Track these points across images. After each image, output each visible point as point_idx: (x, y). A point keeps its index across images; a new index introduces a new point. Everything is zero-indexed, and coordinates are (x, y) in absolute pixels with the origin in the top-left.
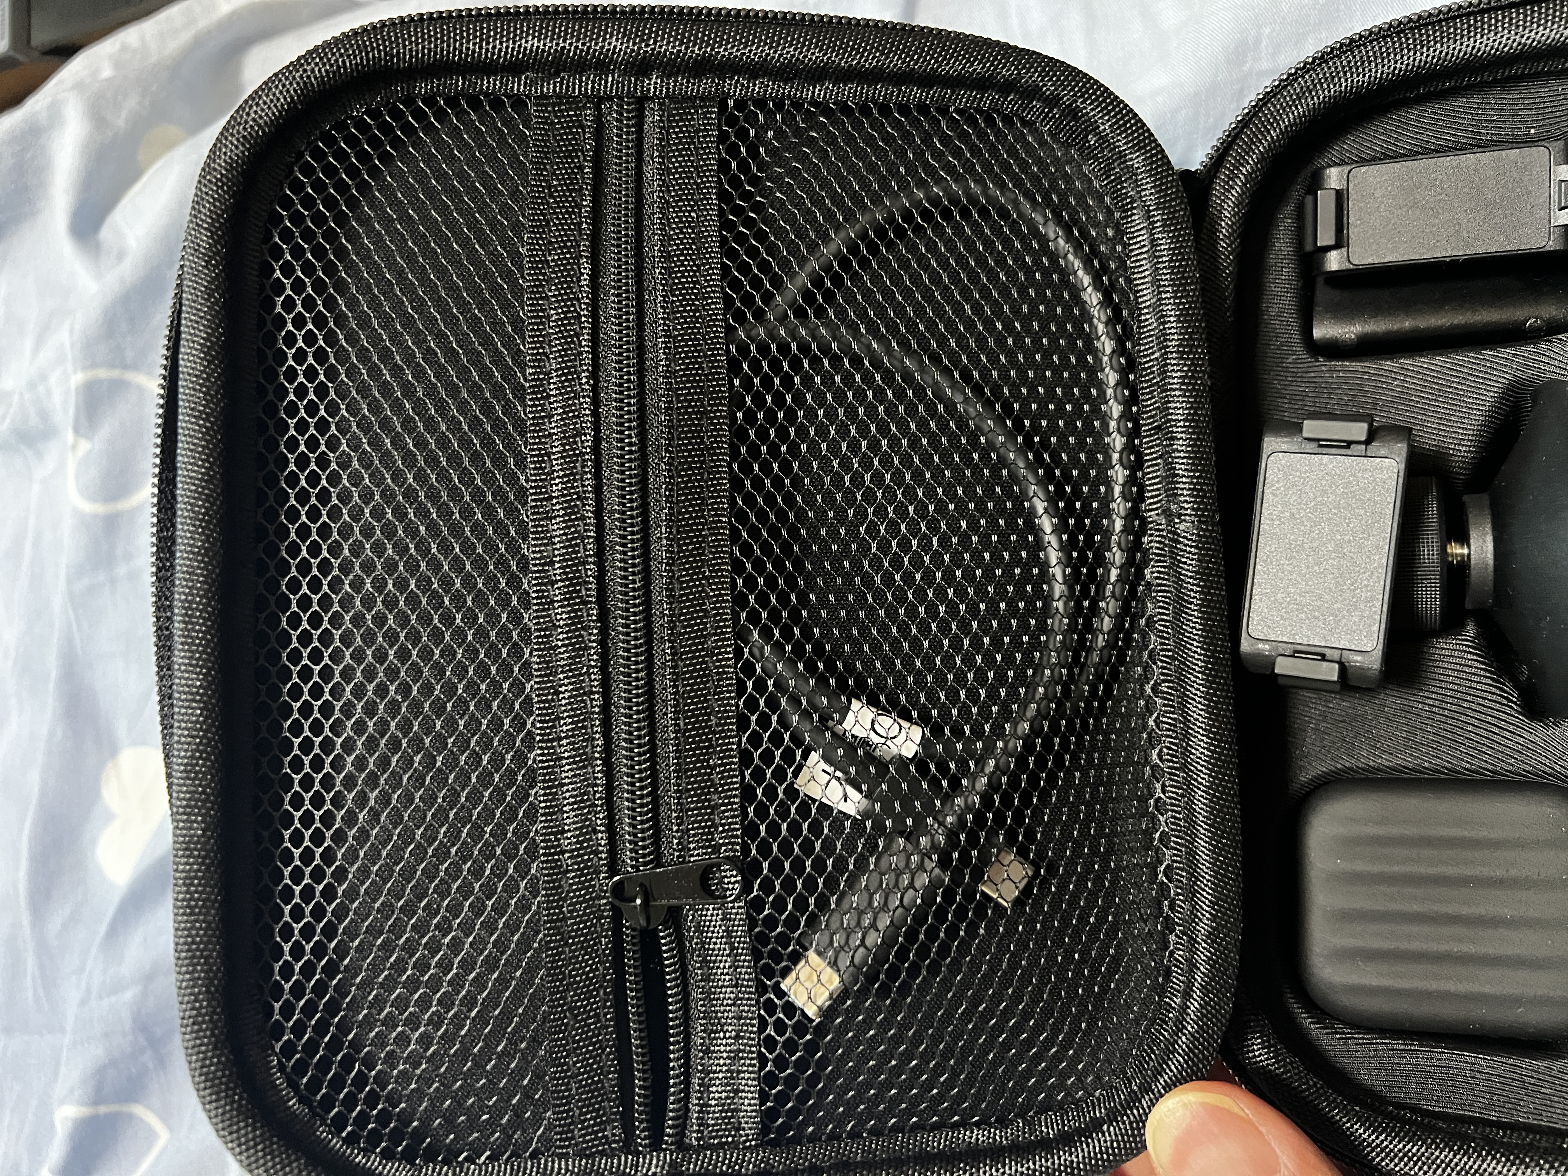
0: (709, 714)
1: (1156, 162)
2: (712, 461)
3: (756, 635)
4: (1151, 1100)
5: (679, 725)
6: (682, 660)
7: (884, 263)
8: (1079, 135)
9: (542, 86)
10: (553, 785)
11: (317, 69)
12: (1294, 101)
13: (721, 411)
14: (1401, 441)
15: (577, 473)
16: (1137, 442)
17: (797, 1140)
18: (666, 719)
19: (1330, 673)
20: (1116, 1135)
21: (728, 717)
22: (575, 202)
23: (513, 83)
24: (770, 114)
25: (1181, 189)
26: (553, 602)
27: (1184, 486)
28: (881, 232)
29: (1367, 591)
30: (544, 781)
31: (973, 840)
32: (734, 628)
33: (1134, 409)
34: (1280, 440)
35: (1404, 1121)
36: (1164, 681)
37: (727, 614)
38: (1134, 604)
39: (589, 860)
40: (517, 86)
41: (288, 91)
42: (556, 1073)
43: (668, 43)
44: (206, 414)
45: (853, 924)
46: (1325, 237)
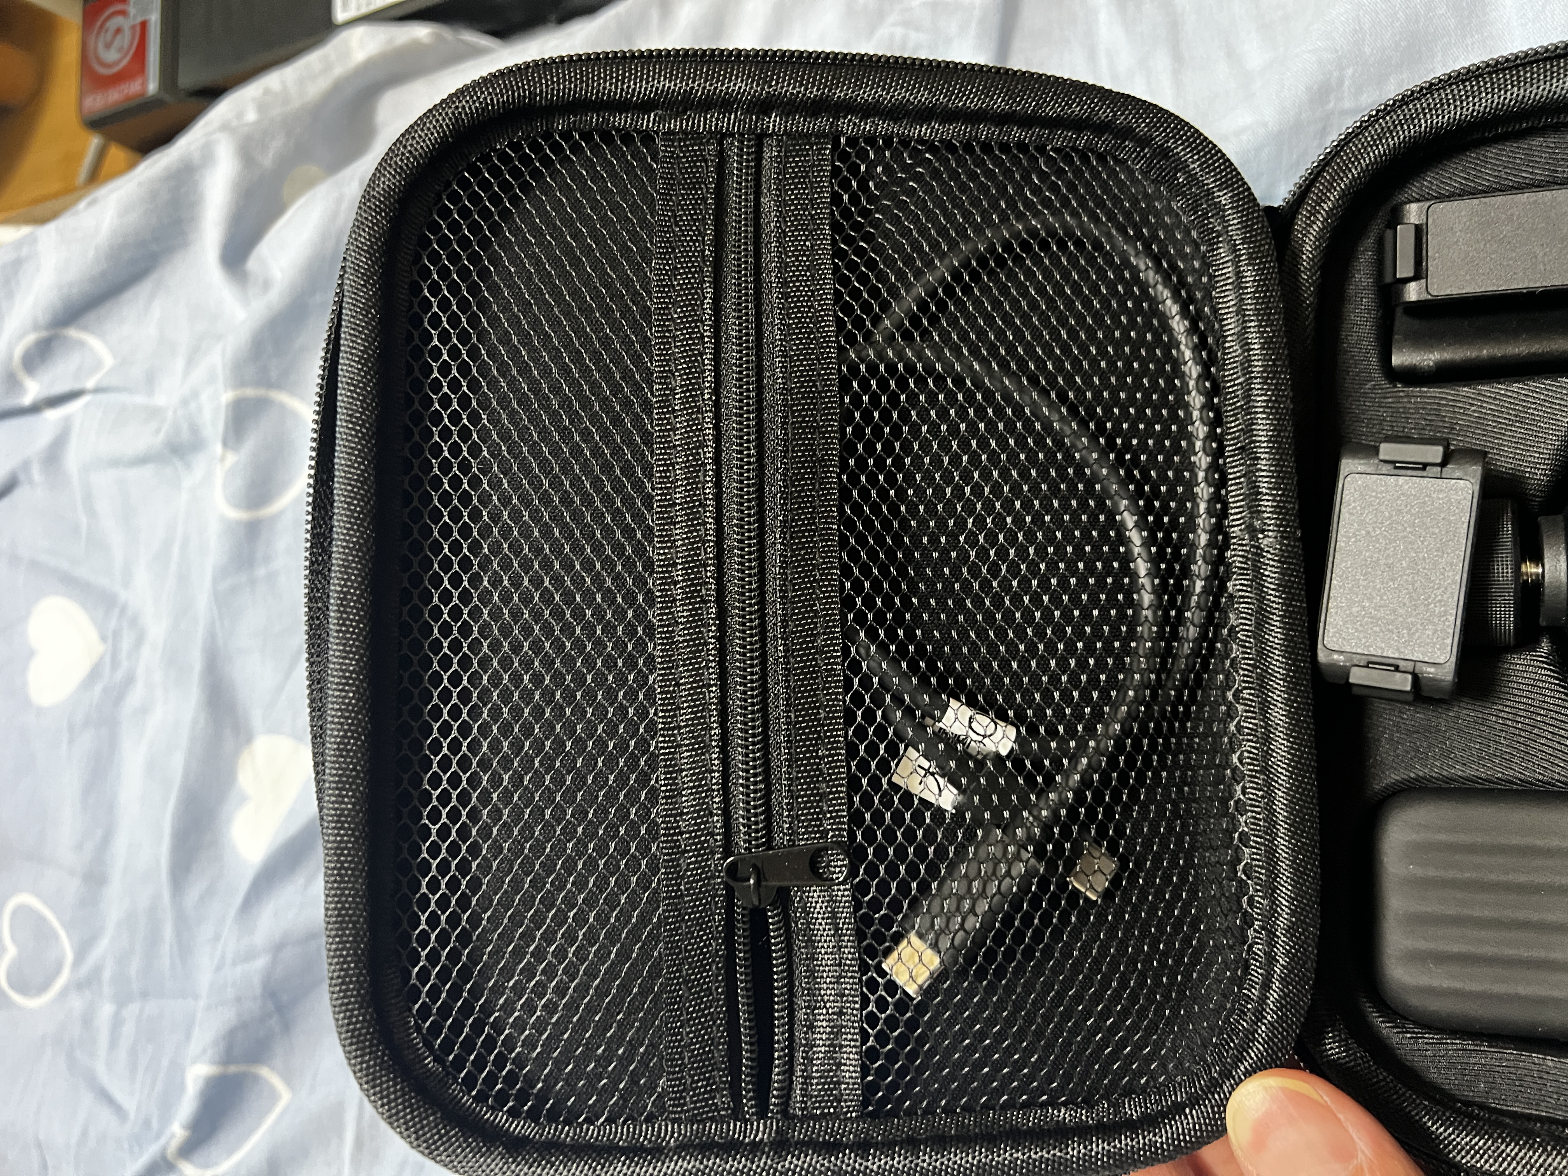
0: (818, 708)
1: (1243, 199)
2: (823, 472)
3: (862, 634)
4: (1231, 1085)
5: (790, 717)
6: (794, 657)
7: (986, 290)
8: (1169, 173)
9: (670, 123)
10: (674, 770)
11: (467, 106)
12: (1375, 141)
13: (833, 426)
14: (1475, 464)
15: (699, 482)
16: (1221, 461)
17: (894, 1113)
18: (778, 711)
19: (1404, 683)
20: (1198, 1118)
21: (836, 711)
22: (699, 231)
23: (643, 119)
24: (879, 151)
25: (1266, 224)
26: (675, 600)
27: (1267, 504)
28: (983, 261)
29: (1441, 606)
30: (665, 766)
31: (1066, 833)
32: (842, 628)
33: (1219, 430)
34: (1356, 461)
35: (1471, 1116)
36: (1246, 688)
37: (836, 615)
38: (1217, 614)
39: (706, 841)
40: (648, 122)
41: (441, 126)
42: (671, 1041)
43: (789, 85)
44: (363, 420)
45: (953, 909)
46: (1404, 269)
